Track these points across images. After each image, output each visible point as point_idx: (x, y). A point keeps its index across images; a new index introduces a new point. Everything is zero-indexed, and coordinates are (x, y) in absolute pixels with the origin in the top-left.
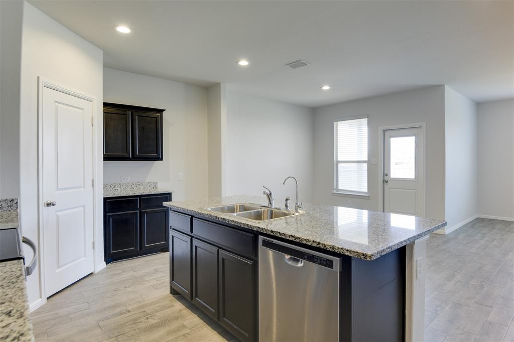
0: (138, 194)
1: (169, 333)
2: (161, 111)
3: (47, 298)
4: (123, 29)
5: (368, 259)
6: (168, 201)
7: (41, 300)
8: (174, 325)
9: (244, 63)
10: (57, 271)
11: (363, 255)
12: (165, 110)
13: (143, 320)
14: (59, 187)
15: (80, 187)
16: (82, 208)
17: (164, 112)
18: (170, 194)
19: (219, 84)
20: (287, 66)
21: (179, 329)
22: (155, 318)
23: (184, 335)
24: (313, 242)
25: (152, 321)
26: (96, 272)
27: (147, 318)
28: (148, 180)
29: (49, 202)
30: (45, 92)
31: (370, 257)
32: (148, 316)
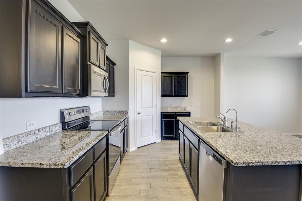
0: (175, 112)
1: (169, 175)
2: (187, 73)
3: (138, 148)
4: (164, 40)
5: (234, 164)
6: (188, 116)
7: (135, 148)
8: (173, 172)
9: (229, 40)
10: (141, 139)
11: (232, 161)
12: (189, 72)
13: (163, 166)
14: (143, 107)
15: (151, 108)
16: (152, 116)
17: (189, 73)
18: (190, 113)
19: (220, 53)
20: (260, 35)
21: (174, 175)
22: (168, 167)
23: (175, 178)
24: (215, 148)
25: (166, 168)
26: (157, 142)
27: (165, 166)
28: (182, 106)
29: (139, 112)
30: (137, 72)
31: (235, 163)
32: (165, 165)
